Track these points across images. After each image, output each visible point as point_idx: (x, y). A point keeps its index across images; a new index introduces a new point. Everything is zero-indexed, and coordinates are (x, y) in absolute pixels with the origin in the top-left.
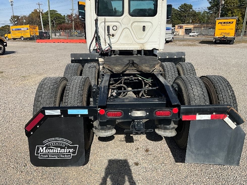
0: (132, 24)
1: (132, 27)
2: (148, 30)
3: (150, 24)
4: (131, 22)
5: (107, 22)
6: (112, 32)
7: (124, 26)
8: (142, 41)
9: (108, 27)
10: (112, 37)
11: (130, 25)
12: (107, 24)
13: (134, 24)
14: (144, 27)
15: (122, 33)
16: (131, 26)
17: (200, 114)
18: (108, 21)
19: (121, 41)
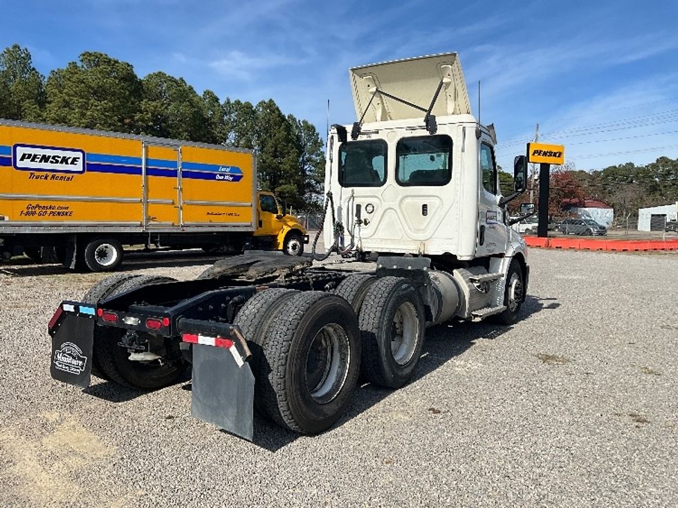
0: (402, 200)
1: (403, 206)
2: (432, 213)
3: (437, 201)
4: (400, 197)
5: (356, 197)
6: (364, 215)
7: (386, 205)
8: (421, 236)
9: (359, 207)
10: (365, 226)
11: (397, 202)
12: (357, 201)
13: (407, 201)
14: (425, 207)
15: (381, 219)
16: (400, 205)
17: (203, 335)
18: (358, 195)
19: (380, 234)
